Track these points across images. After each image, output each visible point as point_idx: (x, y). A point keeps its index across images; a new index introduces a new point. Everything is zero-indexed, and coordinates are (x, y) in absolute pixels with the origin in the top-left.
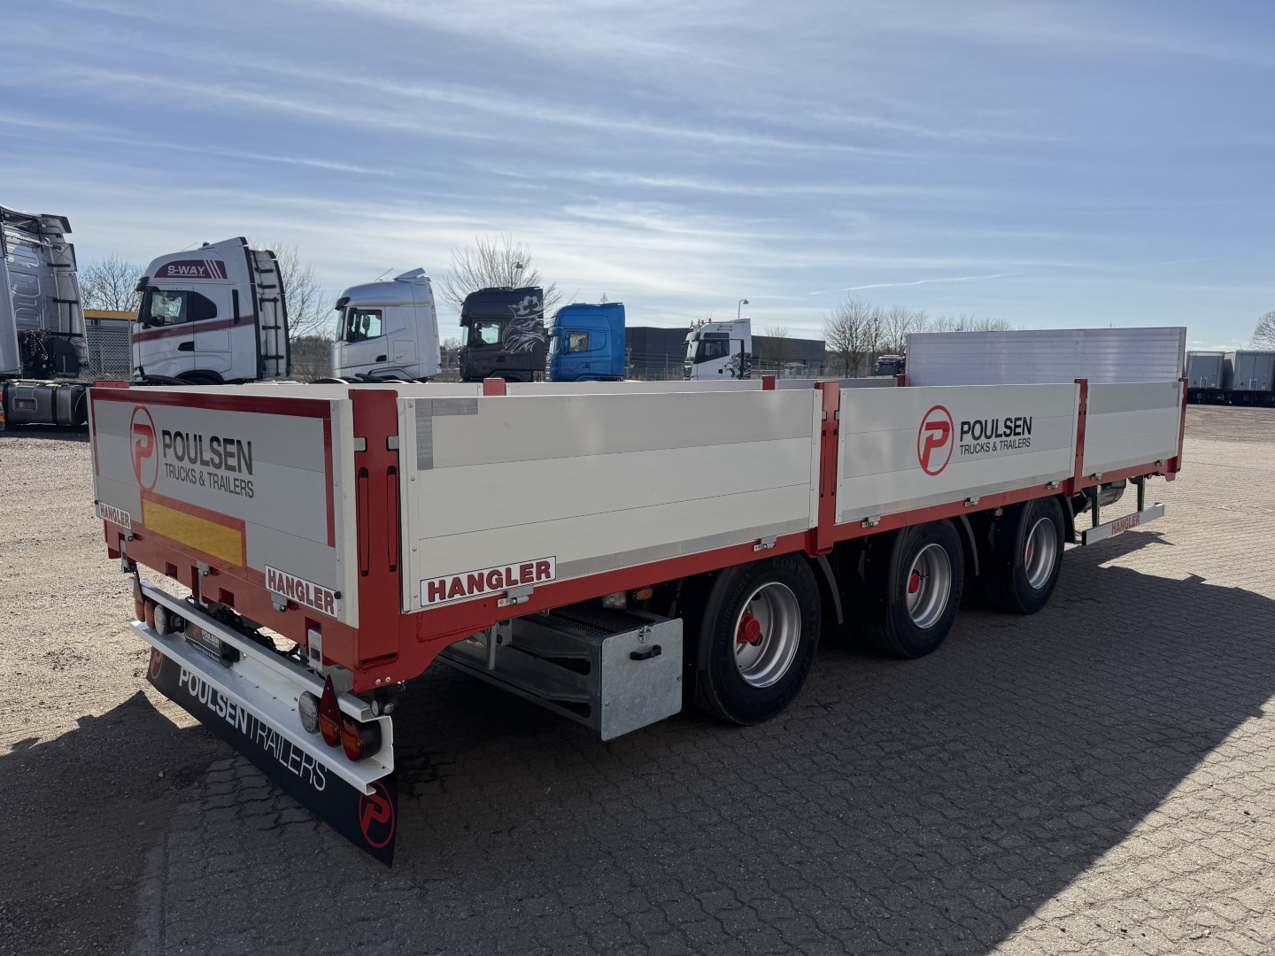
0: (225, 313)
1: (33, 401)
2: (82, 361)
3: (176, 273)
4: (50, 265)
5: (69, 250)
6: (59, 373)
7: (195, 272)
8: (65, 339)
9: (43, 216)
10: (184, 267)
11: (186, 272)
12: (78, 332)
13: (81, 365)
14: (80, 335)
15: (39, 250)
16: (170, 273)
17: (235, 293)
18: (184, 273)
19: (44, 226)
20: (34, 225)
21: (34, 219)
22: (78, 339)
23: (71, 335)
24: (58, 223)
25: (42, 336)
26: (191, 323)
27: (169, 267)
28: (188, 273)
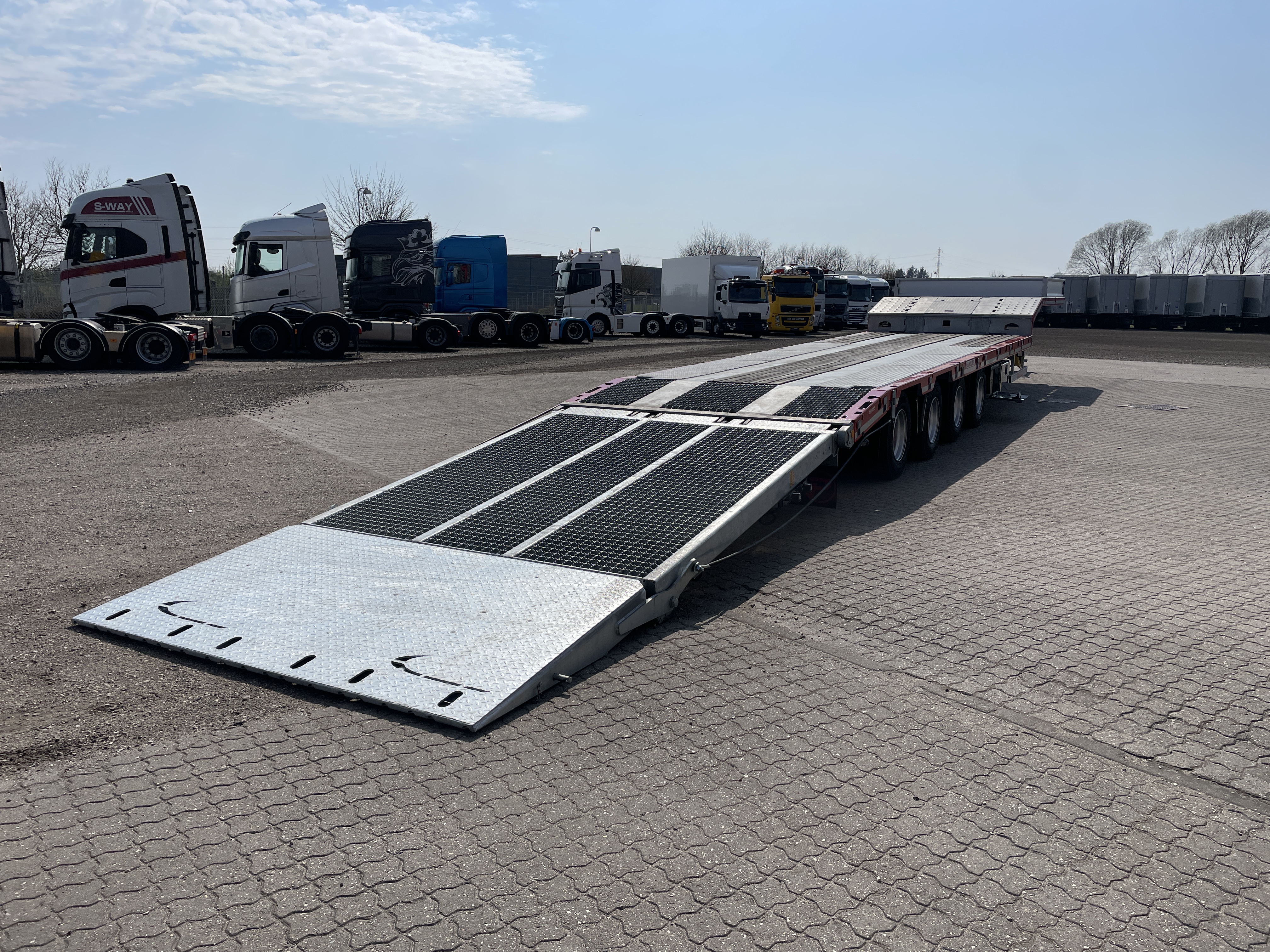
0: (155, 248)
7: (123, 208)
10: (111, 204)
11: (114, 209)
16: (96, 210)
17: (165, 229)
18: (111, 209)
26: (121, 260)
27: (96, 204)
28: (116, 210)
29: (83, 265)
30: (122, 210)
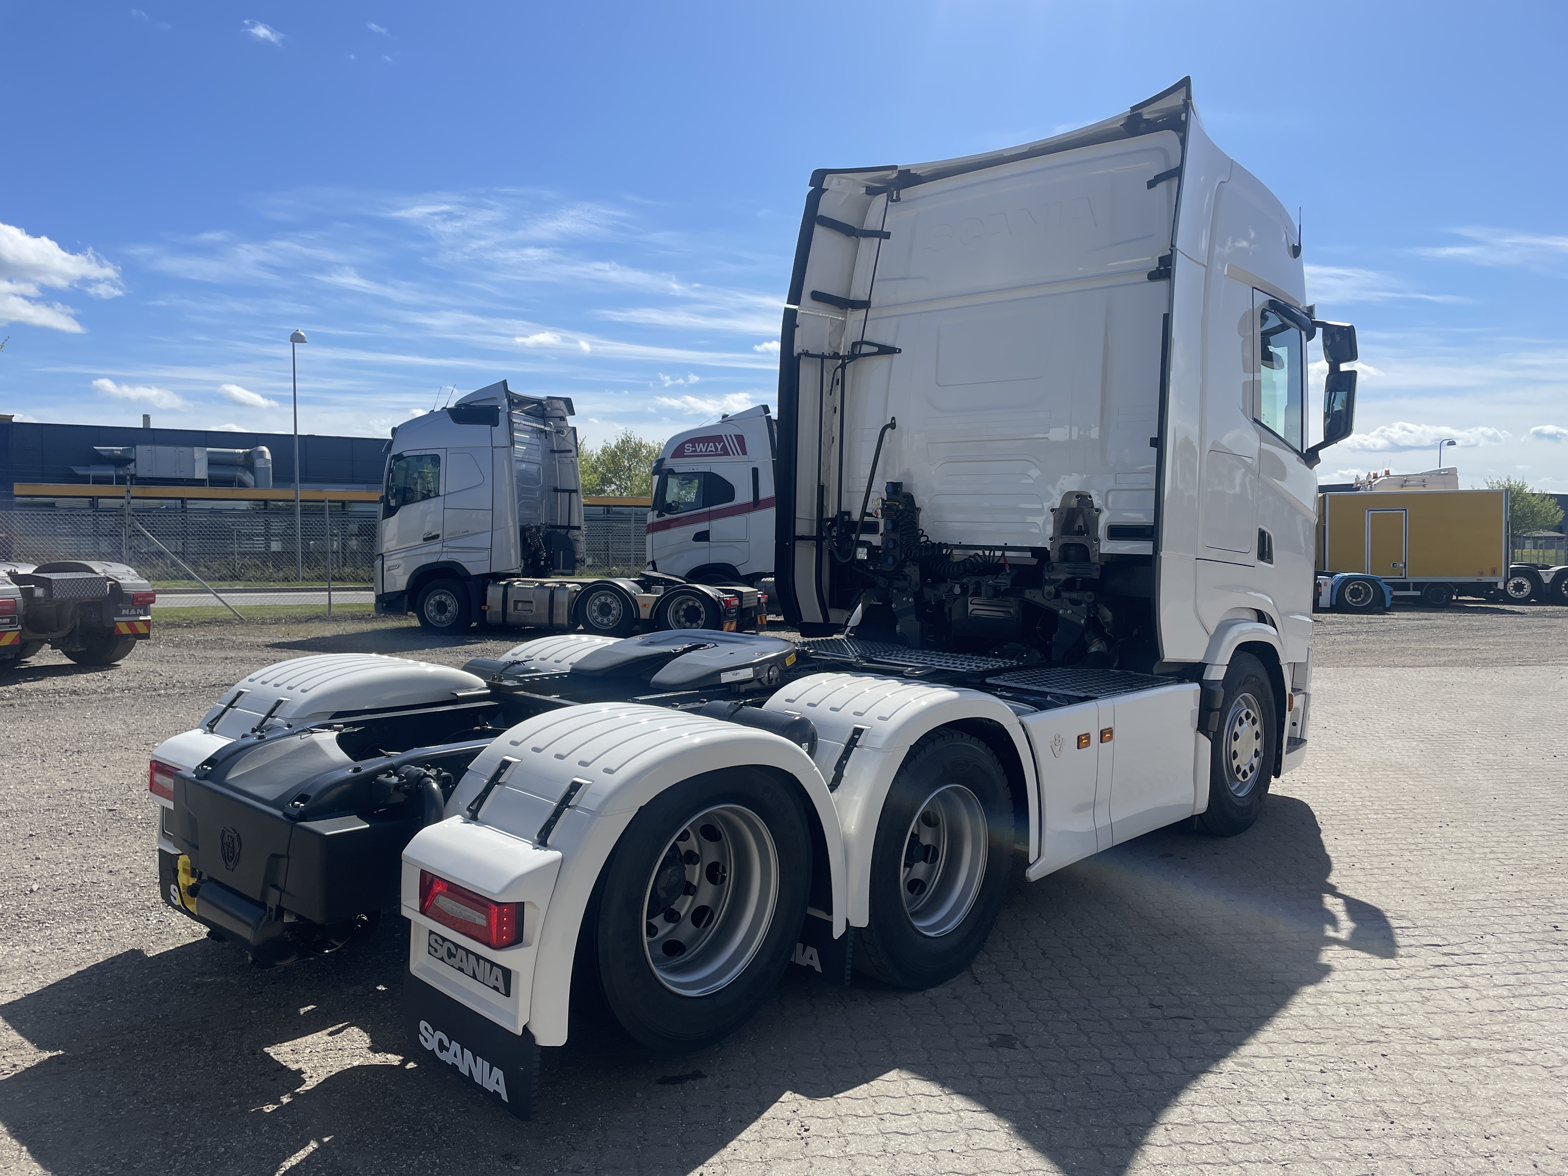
0: (744, 495)
1: (531, 602)
2: (578, 557)
3: (693, 451)
4: (553, 451)
5: (571, 434)
6: (556, 571)
7: (713, 449)
8: (563, 531)
9: (549, 398)
10: (701, 445)
11: (704, 450)
12: (576, 524)
13: (577, 561)
14: (578, 528)
15: (543, 436)
16: (687, 452)
17: (755, 471)
18: (701, 451)
19: (549, 409)
20: (540, 408)
21: (539, 402)
22: (576, 532)
23: (570, 528)
24: (562, 405)
25: (542, 530)
26: (707, 509)
27: (686, 445)
28: (706, 451)
29: (668, 516)
30: (712, 451)
